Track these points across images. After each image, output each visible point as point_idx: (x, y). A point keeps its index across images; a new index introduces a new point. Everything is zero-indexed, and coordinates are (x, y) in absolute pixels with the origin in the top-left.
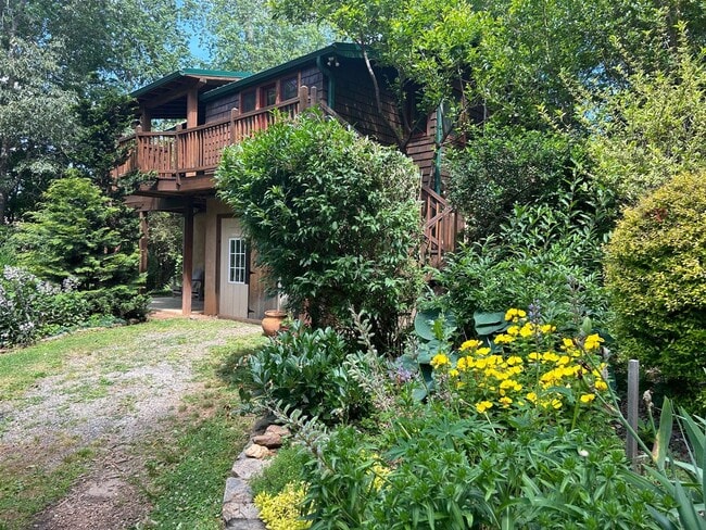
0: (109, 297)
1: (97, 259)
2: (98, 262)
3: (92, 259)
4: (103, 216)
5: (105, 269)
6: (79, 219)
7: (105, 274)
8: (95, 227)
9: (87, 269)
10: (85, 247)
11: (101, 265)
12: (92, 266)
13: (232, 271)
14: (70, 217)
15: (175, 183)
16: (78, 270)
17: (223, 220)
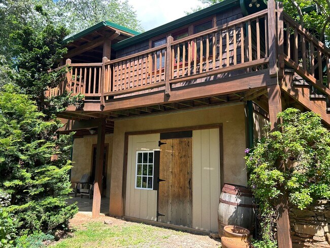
0: (39, 212)
1: (27, 171)
2: (29, 175)
3: (24, 172)
4: (37, 129)
5: (36, 182)
6: (14, 131)
7: (34, 186)
8: (28, 140)
9: (17, 182)
10: (17, 159)
11: (33, 178)
12: (22, 179)
13: (139, 179)
14: (5, 129)
15: (99, 104)
16: (7, 184)
17: (130, 137)
